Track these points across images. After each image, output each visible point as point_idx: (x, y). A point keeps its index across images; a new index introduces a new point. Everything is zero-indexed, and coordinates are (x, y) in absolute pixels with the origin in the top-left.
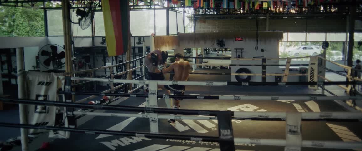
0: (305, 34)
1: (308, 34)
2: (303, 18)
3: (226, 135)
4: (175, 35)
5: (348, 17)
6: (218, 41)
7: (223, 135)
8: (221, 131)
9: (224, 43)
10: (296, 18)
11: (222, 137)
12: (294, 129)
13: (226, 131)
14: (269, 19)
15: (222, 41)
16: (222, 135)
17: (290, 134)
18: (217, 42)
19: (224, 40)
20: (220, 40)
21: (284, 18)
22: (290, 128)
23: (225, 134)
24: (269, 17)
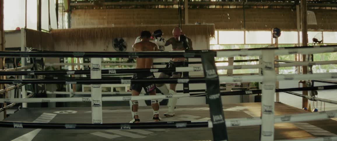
0: (243, 32)
1: (247, 32)
2: (238, 7)
3: (212, 75)
4: (47, 31)
5: (298, 7)
6: (116, 40)
7: (209, 75)
8: (207, 71)
9: (125, 44)
10: (228, 7)
11: (208, 77)
12: (269, 66)
13: (211, 71)
14: (189, 8)
15: (122, 41)
16: (207, 75)
17: (266, 70)
18: (114, 43)
19: (125, 39)
20: (119, 39)
21: (211, 7)
22: (265, 64)
23: (210, 73)
24: (188, 5)
